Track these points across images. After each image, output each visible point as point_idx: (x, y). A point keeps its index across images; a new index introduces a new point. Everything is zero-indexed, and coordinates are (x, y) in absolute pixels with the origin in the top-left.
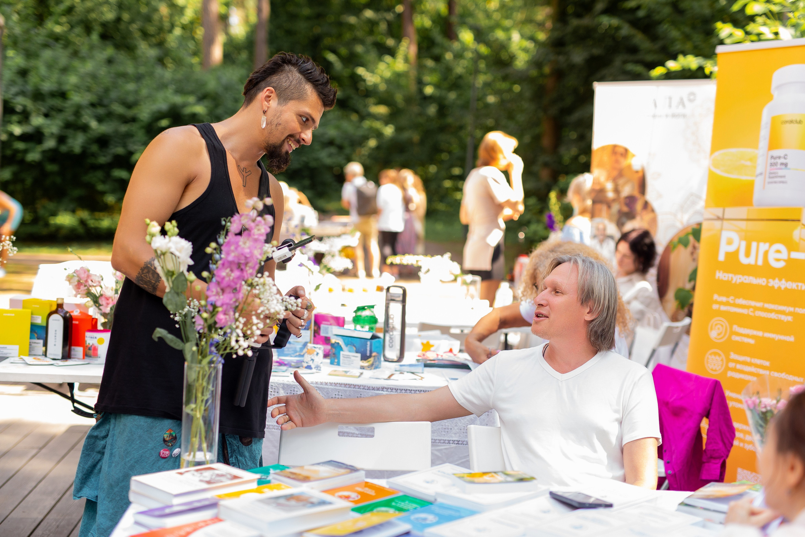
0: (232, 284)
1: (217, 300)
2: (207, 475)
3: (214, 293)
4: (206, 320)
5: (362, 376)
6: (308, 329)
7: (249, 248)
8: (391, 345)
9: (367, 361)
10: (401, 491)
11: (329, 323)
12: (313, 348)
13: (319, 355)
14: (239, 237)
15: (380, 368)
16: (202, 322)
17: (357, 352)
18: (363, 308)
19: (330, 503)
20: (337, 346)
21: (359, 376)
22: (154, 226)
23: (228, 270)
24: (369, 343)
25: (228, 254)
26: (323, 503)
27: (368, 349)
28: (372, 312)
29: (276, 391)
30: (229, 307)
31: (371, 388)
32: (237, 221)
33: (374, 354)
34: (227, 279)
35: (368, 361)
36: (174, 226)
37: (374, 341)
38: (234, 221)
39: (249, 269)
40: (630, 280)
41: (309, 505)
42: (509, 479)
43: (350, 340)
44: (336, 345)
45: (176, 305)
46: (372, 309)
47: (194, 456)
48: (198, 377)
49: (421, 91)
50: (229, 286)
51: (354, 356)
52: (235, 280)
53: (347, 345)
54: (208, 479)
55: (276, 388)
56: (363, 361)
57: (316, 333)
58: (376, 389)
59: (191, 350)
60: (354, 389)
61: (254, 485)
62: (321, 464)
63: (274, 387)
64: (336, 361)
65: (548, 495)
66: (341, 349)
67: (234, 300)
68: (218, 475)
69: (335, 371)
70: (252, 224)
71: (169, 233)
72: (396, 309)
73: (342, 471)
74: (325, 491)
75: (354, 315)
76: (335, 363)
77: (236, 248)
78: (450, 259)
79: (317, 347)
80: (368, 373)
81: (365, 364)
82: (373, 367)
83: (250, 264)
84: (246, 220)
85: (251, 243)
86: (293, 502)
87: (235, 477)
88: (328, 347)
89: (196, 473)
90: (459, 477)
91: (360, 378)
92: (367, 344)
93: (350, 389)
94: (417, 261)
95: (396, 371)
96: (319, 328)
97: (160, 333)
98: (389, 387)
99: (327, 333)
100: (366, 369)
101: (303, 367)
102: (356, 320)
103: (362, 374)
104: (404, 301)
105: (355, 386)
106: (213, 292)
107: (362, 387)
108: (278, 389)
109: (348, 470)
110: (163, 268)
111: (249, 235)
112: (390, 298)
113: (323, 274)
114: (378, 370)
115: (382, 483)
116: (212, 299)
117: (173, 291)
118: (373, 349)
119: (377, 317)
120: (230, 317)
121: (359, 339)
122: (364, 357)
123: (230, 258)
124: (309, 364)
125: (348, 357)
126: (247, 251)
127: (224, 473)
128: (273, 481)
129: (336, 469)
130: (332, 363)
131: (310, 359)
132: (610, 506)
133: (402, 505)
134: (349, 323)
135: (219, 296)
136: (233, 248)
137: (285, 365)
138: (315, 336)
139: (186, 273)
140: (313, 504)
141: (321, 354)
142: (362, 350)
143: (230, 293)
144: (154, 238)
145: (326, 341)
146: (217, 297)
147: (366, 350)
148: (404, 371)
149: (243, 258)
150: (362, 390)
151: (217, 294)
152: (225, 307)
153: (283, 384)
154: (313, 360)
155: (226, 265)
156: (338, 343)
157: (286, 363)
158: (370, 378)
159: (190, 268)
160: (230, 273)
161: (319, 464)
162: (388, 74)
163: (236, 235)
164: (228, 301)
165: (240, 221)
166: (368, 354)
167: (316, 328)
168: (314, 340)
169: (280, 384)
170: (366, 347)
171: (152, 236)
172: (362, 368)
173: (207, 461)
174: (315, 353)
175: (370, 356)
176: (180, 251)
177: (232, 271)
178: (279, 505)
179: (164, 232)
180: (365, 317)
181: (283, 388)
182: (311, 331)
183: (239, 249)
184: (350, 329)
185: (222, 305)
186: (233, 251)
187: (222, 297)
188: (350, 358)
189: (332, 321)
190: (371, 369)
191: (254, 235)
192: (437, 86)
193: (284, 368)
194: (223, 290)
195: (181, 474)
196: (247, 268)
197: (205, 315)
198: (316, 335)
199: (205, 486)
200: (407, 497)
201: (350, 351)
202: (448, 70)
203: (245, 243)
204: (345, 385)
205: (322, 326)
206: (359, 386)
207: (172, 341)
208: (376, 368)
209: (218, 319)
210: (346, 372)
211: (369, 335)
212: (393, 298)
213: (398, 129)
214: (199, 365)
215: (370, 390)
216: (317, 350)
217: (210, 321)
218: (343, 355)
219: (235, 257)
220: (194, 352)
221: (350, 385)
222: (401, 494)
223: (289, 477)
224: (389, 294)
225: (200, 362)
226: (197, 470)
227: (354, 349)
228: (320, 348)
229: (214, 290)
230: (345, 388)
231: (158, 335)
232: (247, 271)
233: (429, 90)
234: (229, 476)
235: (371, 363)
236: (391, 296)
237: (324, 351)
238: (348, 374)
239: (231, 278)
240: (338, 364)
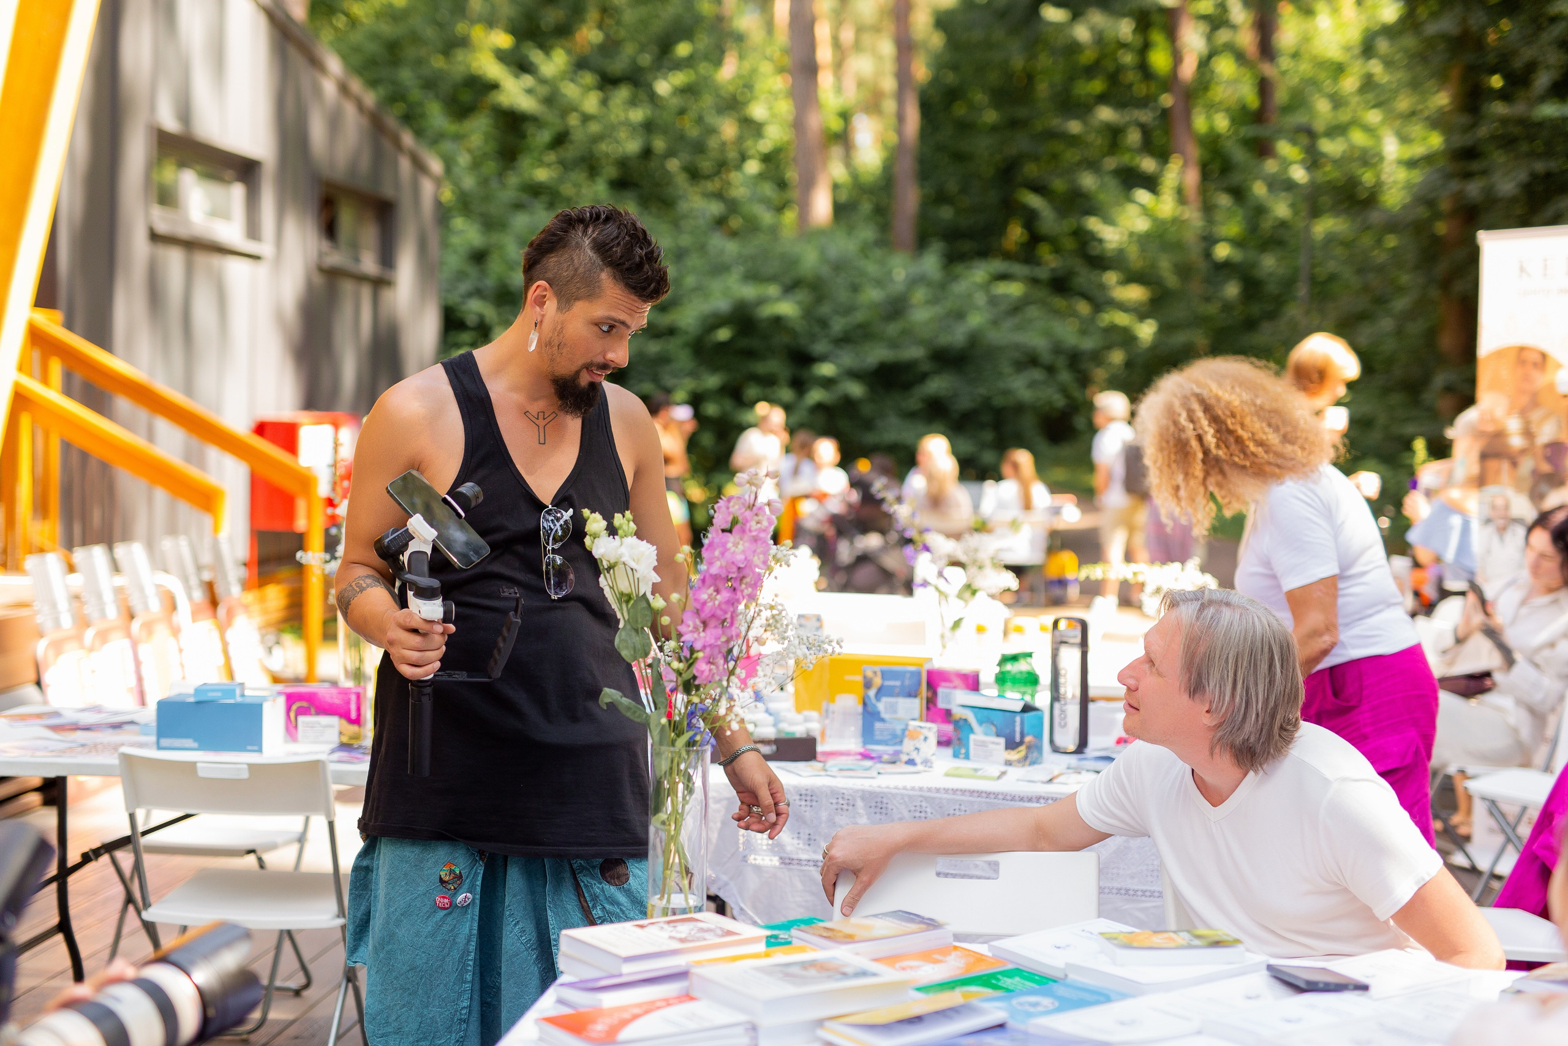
0: (719, 612)
1: (696, 639)
2: (684, 930)
3: (691, 628)
4: (679, 673)
5: (1005, 778)
6: (915, 696)
7: (744, 552)
8: (1062, 724)
9: (1017, 750)
10: (1011, 962)
11: (951, 685)
12: (919, 729)
13: (928, 741)
14: (728, 534)
15: (1040, 763)
16: (673, 676)
17: (998, 735)
18: (1014, 658)
19: (874, 975)
20: (961, 725)
21: (999, 778)
22: (595, 521)
23: (711, 590)
24: (1018, 719)
25: (710, 564)
26: (864, 974)
27: (1018, 729)
28: (1030, 664)
29: (851, 802)
30: (716, 651)
31: (1017, 798)
32: (724, 509)
33: (1028, 739)
34: (710, 604)
35: (1019, 752)
36: (629, 521)
37: (1027, 715)
38: (719, 508)
39: (746, 588)
40: (1555, 602)
41: (839, 976)
42: (1197, 942)
43: (985, 714)
44: (961, 723)
45: (635, 649)
46: (1029, 659)
47: (668, 901)
48: (671, 768)
49: (1208, 255)
50: (713, 616)
51: (993, 743)
52: (724, 607)
53: (981, 723)
54: (683, 936)
55: (850, 798)
56: (1009, 751)
57: (931, 702)
58: (1025, 799)
59: (660, 723)
60: (988, 800)
61: (761, 947)
62: (880, 916)
63: (846, 797)
64: (963, 751)
65: (1265, 973)
66: (971, 730)
67: (724, 639)
68: (702, 930)
69: (958, 768)
70: (748, 513)
71: (620, 532)
72: (1070, 658)
73: (913, 927)
74: (876, 960)
75: (997, 670)
76: (962, 756)
77: (723, 554)
78: (1198, 568)
79: (925, 727)
80: (1015, 773)
81: (1014, 755)
82: (1028, 762)
83: (747, 580)
84: (737, 507)
85: (747, 545)
86: (812, 972)
87: (729, 933)
88: (948, 728)
89: (666, 926)
90: (1108, 939)
91: (1000, 781)
92: (1014, 722)
93: (979, 799)
94: (1135, 574)
95: (1068, 768)
96: (935, 693)
97: (610, 696)
98: (1050, 796)
99: (949, 702)
100: (1015, 766)
101: (900, 761)
102: (1001, 679)
103: (1003, 773)
104: (1084, 644)
105: (988, 794)
106: (689, 626)
107: (1000, 797)
108: (855, 800)
109: (923, 926)
110: (612, 588)
111: (743, 531)
112: (1059, 639)
113: (966, 601)
114: (1036, 767)
115: (982, 949)
116: (687, 637)
117: (628, 627)
118: (1026, 731)
119: (1038, 672)
120: (717, 667)
121: (1001, 713)
122: (1011, 745)
123: (714, 570)
124: (911, 757)
125: (983, 744)
126: (740, 557)
127: (713, 927)
128: (795, 941)
129: (904, 924)
130: (956, 755)
131: (912, 748)
132: (1364, 988)
133: (1007, 982)
134: (988, 686)
135: (699, 633)
136: (717, 553)
137: (872, 758)
138: (928, 708)
139: (650, 596)
140: (845, 975)
141: (933, 740)
142: (1008, 731)
143: (716, 627)
144: (596, 540)
145: (946, 716)
146: (696, 635)
147: (1014, 731)
148: (1083, 769)
149: (735, 569)
150: (1000, 801)
151: (696, 628)
152: (708, 650)
153: (863, 791)
154: (917, 749)
155: (708, 581)
156: (966, 720)
157: (874, 755)
158: (1018, 780)
159: (656, 589)
160: (715, 594)
161: (875, 916)
162: (1142, 225)
163: (723, 531)
164: (713, 641)
165: (728, 508)
166: (1018, 739)
167: (930, 694)
168: (927, 714)
169: (857, 791)
170: (1014, 726)
171: (595, 536)
172: (1009, 763)
173: (690, 908)
174: (922, 737)
175: (1021, 743)
176: (638, 562)
177: (718, 591)
178: (787, 975)
179: (612, 531)
180: (1016, 674)
181: (863, 798)
182: (922, 699)
183: (727, 554)
184: (989, 695)
185: (704, 647)
186: (718, 559)
187: (702, 634)
188: (986, 746)
189: (957, 682)
190: (1023, 766)
191: (750, 531)
192: (1237, 243)
193: (868, 763)
194: (705, 624)
195: (642, 927)
196: (743, 586)
197: (676, 665)
198: (931, 705)
199: (676, 945)
200: (1018, 972)
201: (986, 734)
202: (1260, 211)
203: (736, 545)
204: (972, 792)
205: (941, 691)
206: (996, 795)
207: (629, 708)
208: (1033, 763)
209: (698, 670)
210: (976, 770)
211: (1018, 707)
212: (1065, 639)
213: (1165, 329)
214: (672, 749)
215: (1015, 801)
216: (925, 732)
217: (687, 676)
218: (974, 741)
219: (721, 567)
220: (663, 726)
221: (980, 793)
222: (1010, 966)
223: (821, 936)
224: (1057, 633)
225: (673, 743)
226: (669, 922)
227: (994, 729)
228: (930, 729)
229: (691, 623)
230: (971, 799)
231: (608, 700)
232: (742, 591)
233: (1222, 251)
234: (719, 932)
235: (1023, 754)
236: (1062, 636)
237: (940, 733)
238: (979, 773)
239: (717, 603)
240: (967, 757)
